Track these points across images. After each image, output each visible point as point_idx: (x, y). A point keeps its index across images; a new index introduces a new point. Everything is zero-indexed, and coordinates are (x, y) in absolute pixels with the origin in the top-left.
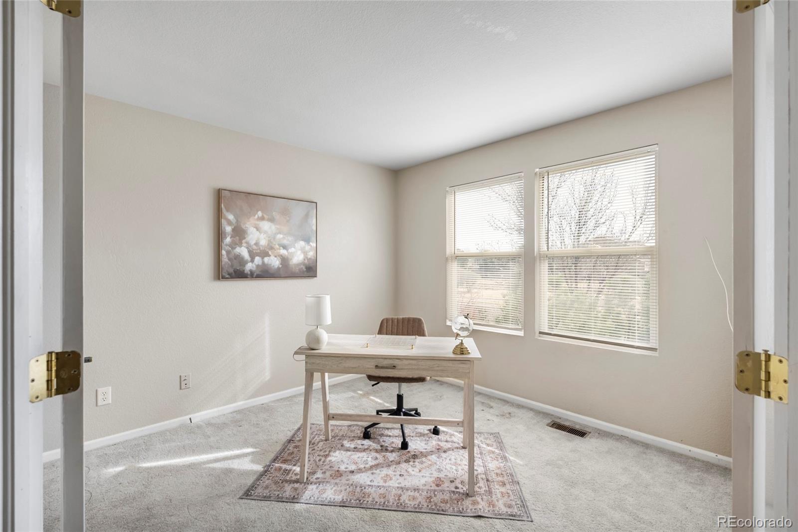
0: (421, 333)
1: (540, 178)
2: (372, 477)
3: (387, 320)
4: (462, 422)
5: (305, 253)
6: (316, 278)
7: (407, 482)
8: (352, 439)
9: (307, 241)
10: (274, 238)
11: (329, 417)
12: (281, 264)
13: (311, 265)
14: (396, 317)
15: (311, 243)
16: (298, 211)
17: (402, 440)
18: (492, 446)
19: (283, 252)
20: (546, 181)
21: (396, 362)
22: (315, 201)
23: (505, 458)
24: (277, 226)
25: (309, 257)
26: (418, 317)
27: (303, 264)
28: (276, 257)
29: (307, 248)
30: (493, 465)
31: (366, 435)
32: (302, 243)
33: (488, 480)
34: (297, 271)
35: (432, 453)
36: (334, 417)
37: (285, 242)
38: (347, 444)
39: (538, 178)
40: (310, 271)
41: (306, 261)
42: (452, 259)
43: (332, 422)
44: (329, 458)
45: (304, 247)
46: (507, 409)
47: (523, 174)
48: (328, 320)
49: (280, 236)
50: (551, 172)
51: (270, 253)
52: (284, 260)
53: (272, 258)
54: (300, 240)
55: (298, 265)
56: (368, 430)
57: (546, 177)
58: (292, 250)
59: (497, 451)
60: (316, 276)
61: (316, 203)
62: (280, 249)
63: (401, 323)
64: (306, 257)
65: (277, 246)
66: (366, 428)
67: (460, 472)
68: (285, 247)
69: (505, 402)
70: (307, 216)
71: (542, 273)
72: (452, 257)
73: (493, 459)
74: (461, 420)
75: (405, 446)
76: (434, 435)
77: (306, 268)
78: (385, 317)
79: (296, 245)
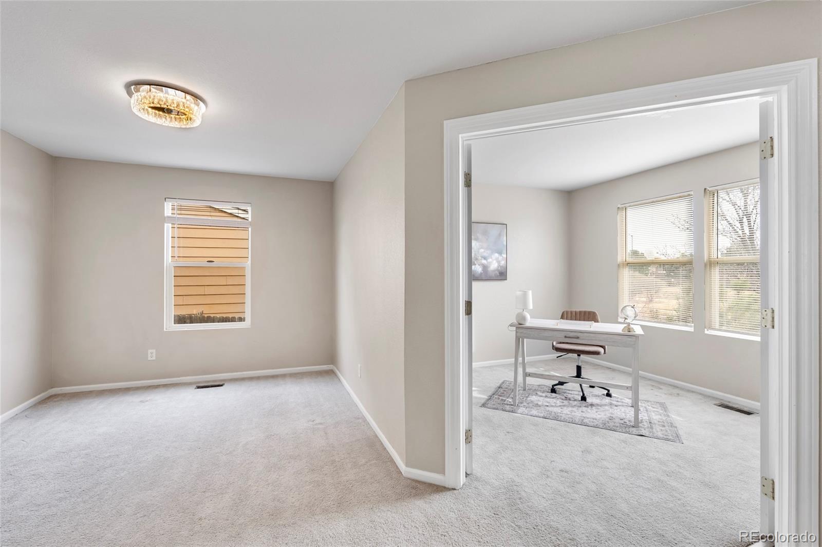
0: (596, 321)
1: (710, 196)
2: (561, 410)
3: (567, 312)
4: (631, 387)
5: (499, 262)
6: (506, 281)
7: (588, 415)
8: (543, 392)
9: (500, 253)
10: (478, 252)
11: (526, 375)
12: (483, 270)
13: (503, 271)
14: (570, 310)
15: (503, 255)
16: (494, 231)
17: (582, 395)
18: (658, 408)
19: (484, 261)
20: (716, 198)
21: (579, 335)
22: (506, 223)
23: (668, 416)
24: (480, 244)
25: (501, 265)
26: (593, 311)
27: (497, 270)
28: (479, 265)
29: (500, 258)
30: (655, 417)
31: (553, 391)
32: (497, 255)
33: (650, 423)
34: (493, 275)
35: (606, 405)
36: (529, 375)
37: (485, 254)
38: (539, 393)
39: (708, 197)
40: (502, 275)
41: (499, 268)
42: (623, 266)
43: (528, 379)
44: (529, 399)
45: (498, 258)
46: (676, 391)
47: (692, 193)
48: (531, 306)
49: (482, 250)
50: (720, 190)
51: (476, 262)
52: (485, 267)
53: (477, 266)
54: (495, 253)
55: (494, 271)
56: (555, 387)
57: (716, 194)
58: (490, 260)
59: (662, 412)
60: (506, 280)
61: (506, 225)
62: (482, 260)
63: (579, 314)
64: (499, 266)
65: (480, 258)
66: (553, 386)
67: (628, 416)
68: (485, 258)
69: (675, 387)
70: (500, 235)
71: (713, 277)
72: (623, 264)
73: (656, 415)
74: (630, 385)
75: (584, 398)
76: (607, 397)
77: (499, 273)
78: (565, 310)
79: (493, 256)
